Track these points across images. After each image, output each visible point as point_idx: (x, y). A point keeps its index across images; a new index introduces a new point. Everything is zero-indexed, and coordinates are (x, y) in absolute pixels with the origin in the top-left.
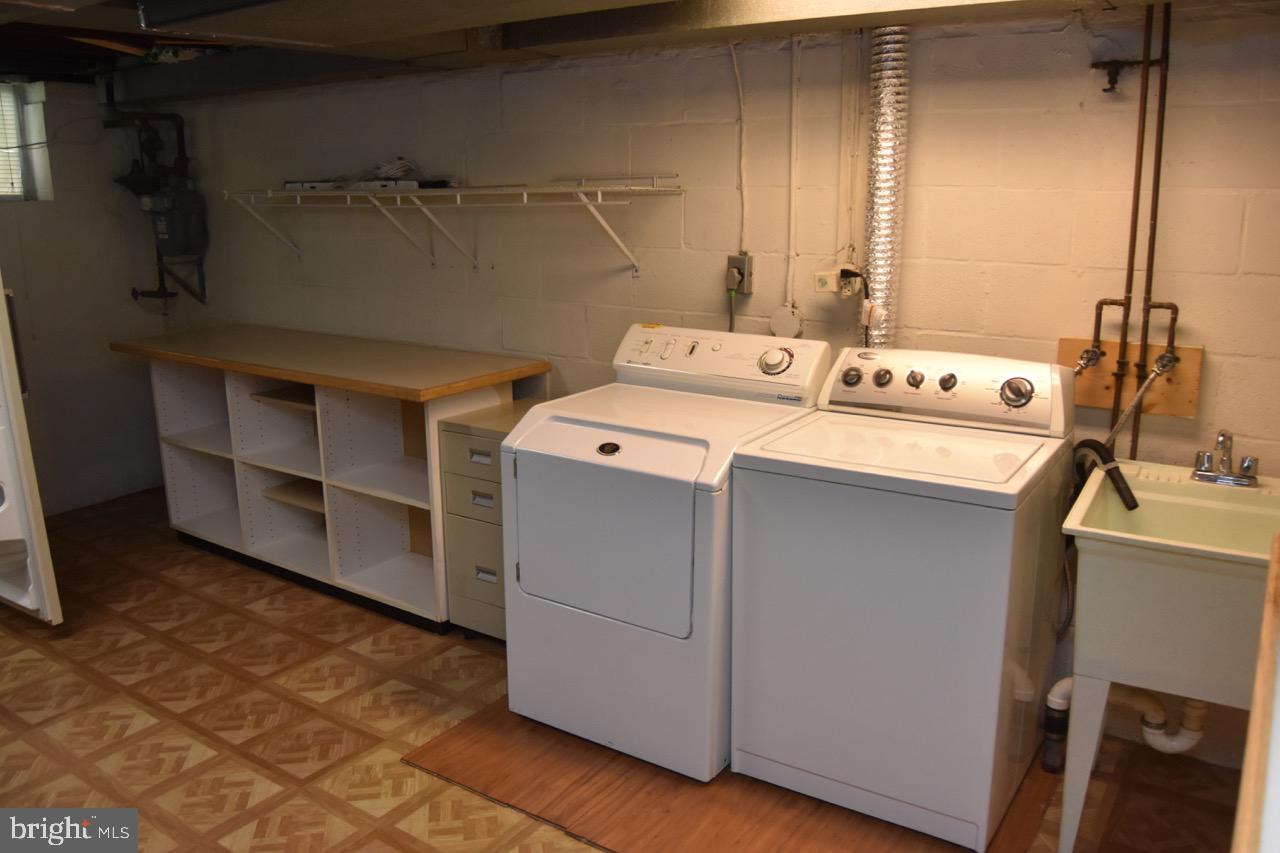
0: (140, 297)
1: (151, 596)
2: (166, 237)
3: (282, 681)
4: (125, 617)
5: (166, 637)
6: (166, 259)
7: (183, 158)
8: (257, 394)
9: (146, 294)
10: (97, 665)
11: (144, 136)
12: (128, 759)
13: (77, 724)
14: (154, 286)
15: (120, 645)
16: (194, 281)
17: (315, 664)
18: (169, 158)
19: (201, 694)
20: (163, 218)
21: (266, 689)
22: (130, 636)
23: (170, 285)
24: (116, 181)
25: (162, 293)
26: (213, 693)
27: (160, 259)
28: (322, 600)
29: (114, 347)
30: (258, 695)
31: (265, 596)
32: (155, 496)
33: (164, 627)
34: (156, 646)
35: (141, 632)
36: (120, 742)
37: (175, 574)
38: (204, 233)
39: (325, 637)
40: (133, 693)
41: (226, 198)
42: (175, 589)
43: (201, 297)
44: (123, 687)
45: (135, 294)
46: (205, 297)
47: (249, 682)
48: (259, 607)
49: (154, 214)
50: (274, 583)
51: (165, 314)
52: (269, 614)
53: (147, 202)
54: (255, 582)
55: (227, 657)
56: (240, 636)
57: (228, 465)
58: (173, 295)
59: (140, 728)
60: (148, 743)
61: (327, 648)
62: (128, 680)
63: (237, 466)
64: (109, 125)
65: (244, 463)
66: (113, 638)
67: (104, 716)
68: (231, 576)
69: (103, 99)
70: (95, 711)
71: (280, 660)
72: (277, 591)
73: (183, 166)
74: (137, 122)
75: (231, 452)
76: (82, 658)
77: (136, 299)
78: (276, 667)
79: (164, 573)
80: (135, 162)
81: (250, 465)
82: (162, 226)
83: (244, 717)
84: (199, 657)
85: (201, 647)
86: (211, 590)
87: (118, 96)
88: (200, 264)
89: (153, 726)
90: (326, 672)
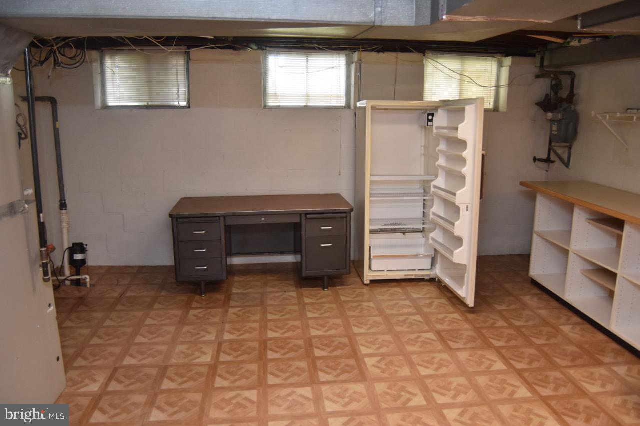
0: (537, 161)
1: (513, 307)
2: (556, 133)
3: (572, 371)
4: (500, 312)
5: (518, 329)
6: (553, 144)
7: (572, 94)
8: (589, 219)
9: (541, 160)
10: (484, 331)
11: (554, 83)
12: (490, 381)
13: (471, 355)
14: (545, 157)
15: (496, 325)
16: (565, 157)
17: (592, 369)
18: (564, 94)
19: (530, 363)
20: (556, 123)
21: (563, 373)
22: (501, 323)
23: (553, 157)
24: (538, 104)
25: (548, 161)
26: (536, 365)
27: (550, 143)
28: (601, 336)
29: (522, 184)
30: (557, 374)
31: (571, 324)
32: (525, 258)
33: (518, 323)
34: (512, 331)
35: (507, 323)
36: (488, 371)
37: (527, 299)
38: (576, 132)
39: (599, 356)
40: (498, 350)
41: (593, 115)
42: (525, 306)
43: (567, 165)
44: (494, 345)
45: (535, 159)
46: (569, 164)
47: (555, 366)
48: (566, 329)
49: (552, 121)
50: (576, 319)
51: (547, 171)
52: (571, 334)
53: (550, 115)
54: (566, 315)
55: (546, 349)
56: (553, 341)
57: (566, 252)
58: (553, 162)
59: (498, 368)
60: (500, 376)
61: (600, 363)
62: (497, 343)
63: (571, 255)
64: (538, 77)
65: (575, 253)
66: (493, 321)
67: (483, 356)
68: (556, 308)
69: (539, 65)
70: (480, 352)
71: (573, 360)
72: (577, 324)
73: (571, 98)
74: (552, 76)
75: (569, 246)
76: (478, 325)
77: (535, 162)
78: (569, 363)
79: (522, 297)
80: (547, 95)
81: (578, 255)
82: (555, 128)
83: (549, 383)
84: (531, 344)
85: (534, 339)
86: (544, 312)
87: (546, 63)
88: (570, 148)
89: (503, 370)
90: (597, 376)
